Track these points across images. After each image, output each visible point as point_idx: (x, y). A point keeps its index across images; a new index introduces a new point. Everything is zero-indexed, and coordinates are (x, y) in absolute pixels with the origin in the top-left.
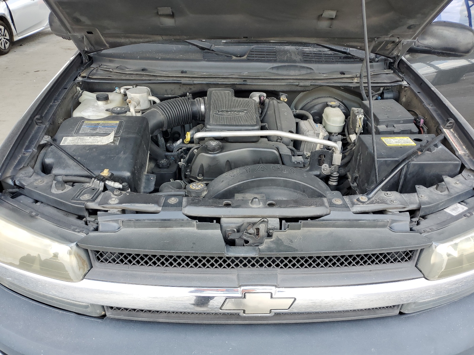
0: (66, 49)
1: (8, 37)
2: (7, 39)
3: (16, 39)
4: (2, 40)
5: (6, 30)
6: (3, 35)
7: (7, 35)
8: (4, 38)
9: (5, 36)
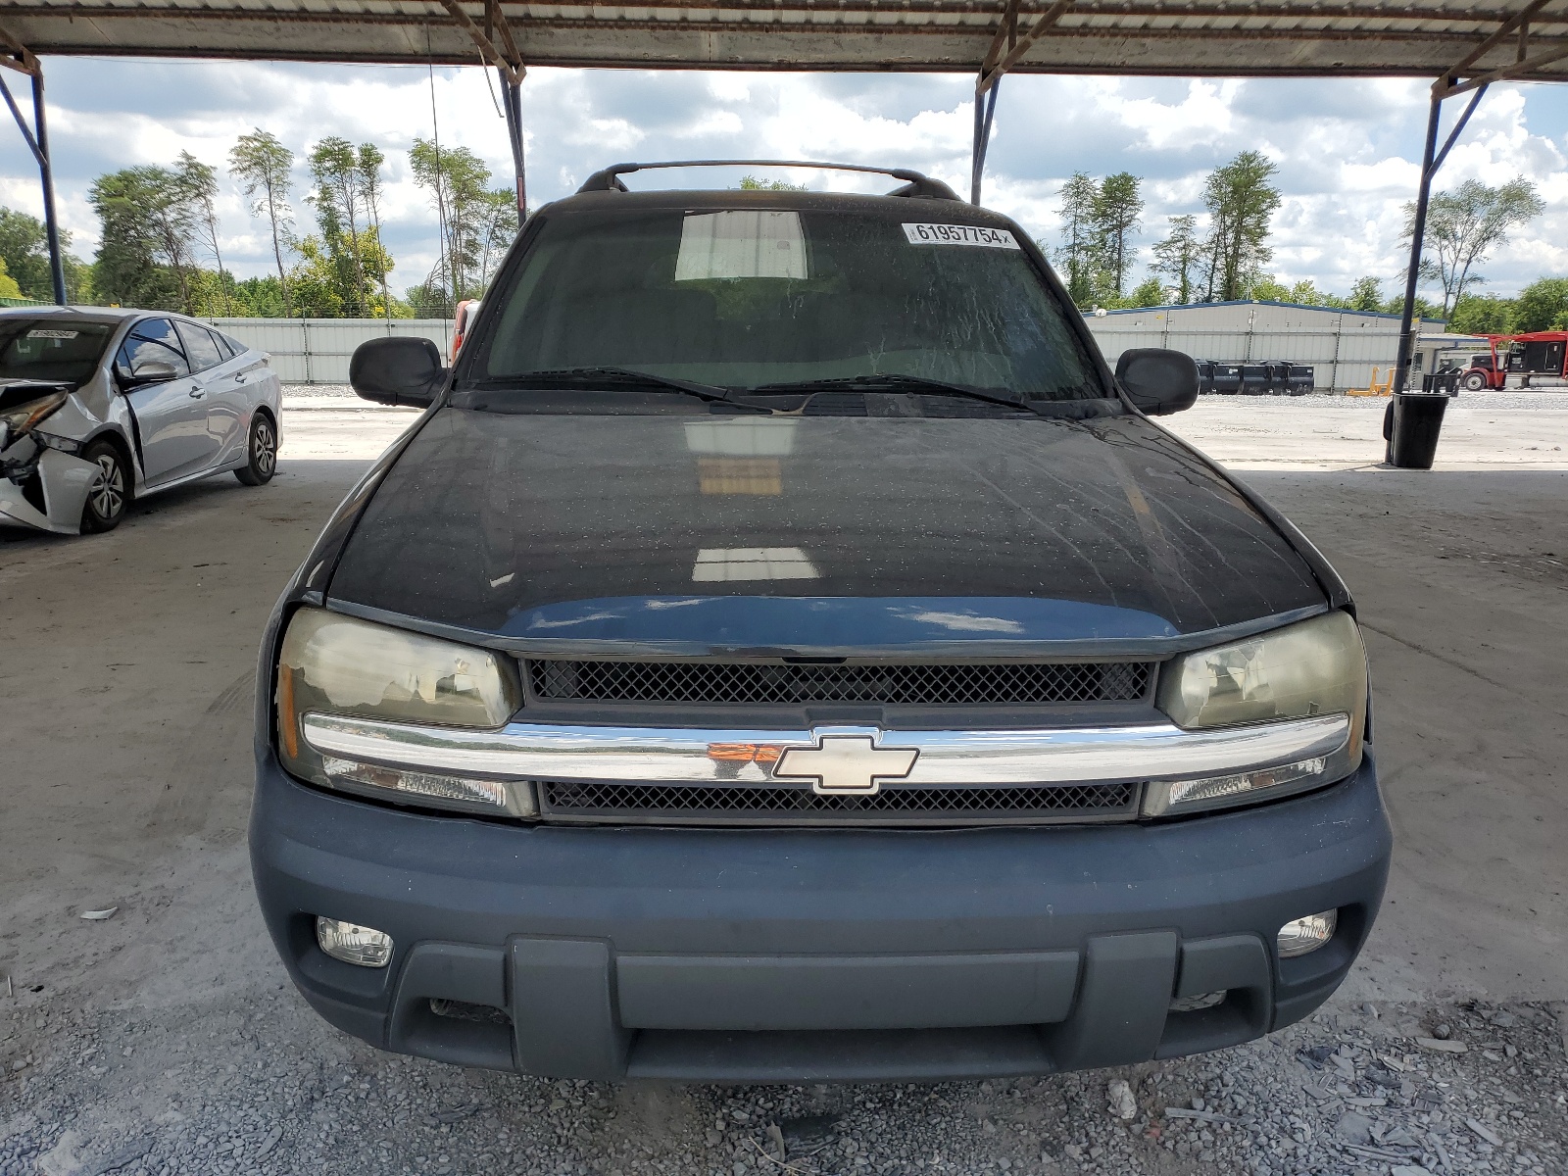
0: (273, 520)
1: (119, 487)
2: (117, 492)
3: (141, 492)
4: (105, 493)
5: (117, 469)
6: (109, 481)
7: (120, 480)
8: (111, 489)
9: (114, 483)
